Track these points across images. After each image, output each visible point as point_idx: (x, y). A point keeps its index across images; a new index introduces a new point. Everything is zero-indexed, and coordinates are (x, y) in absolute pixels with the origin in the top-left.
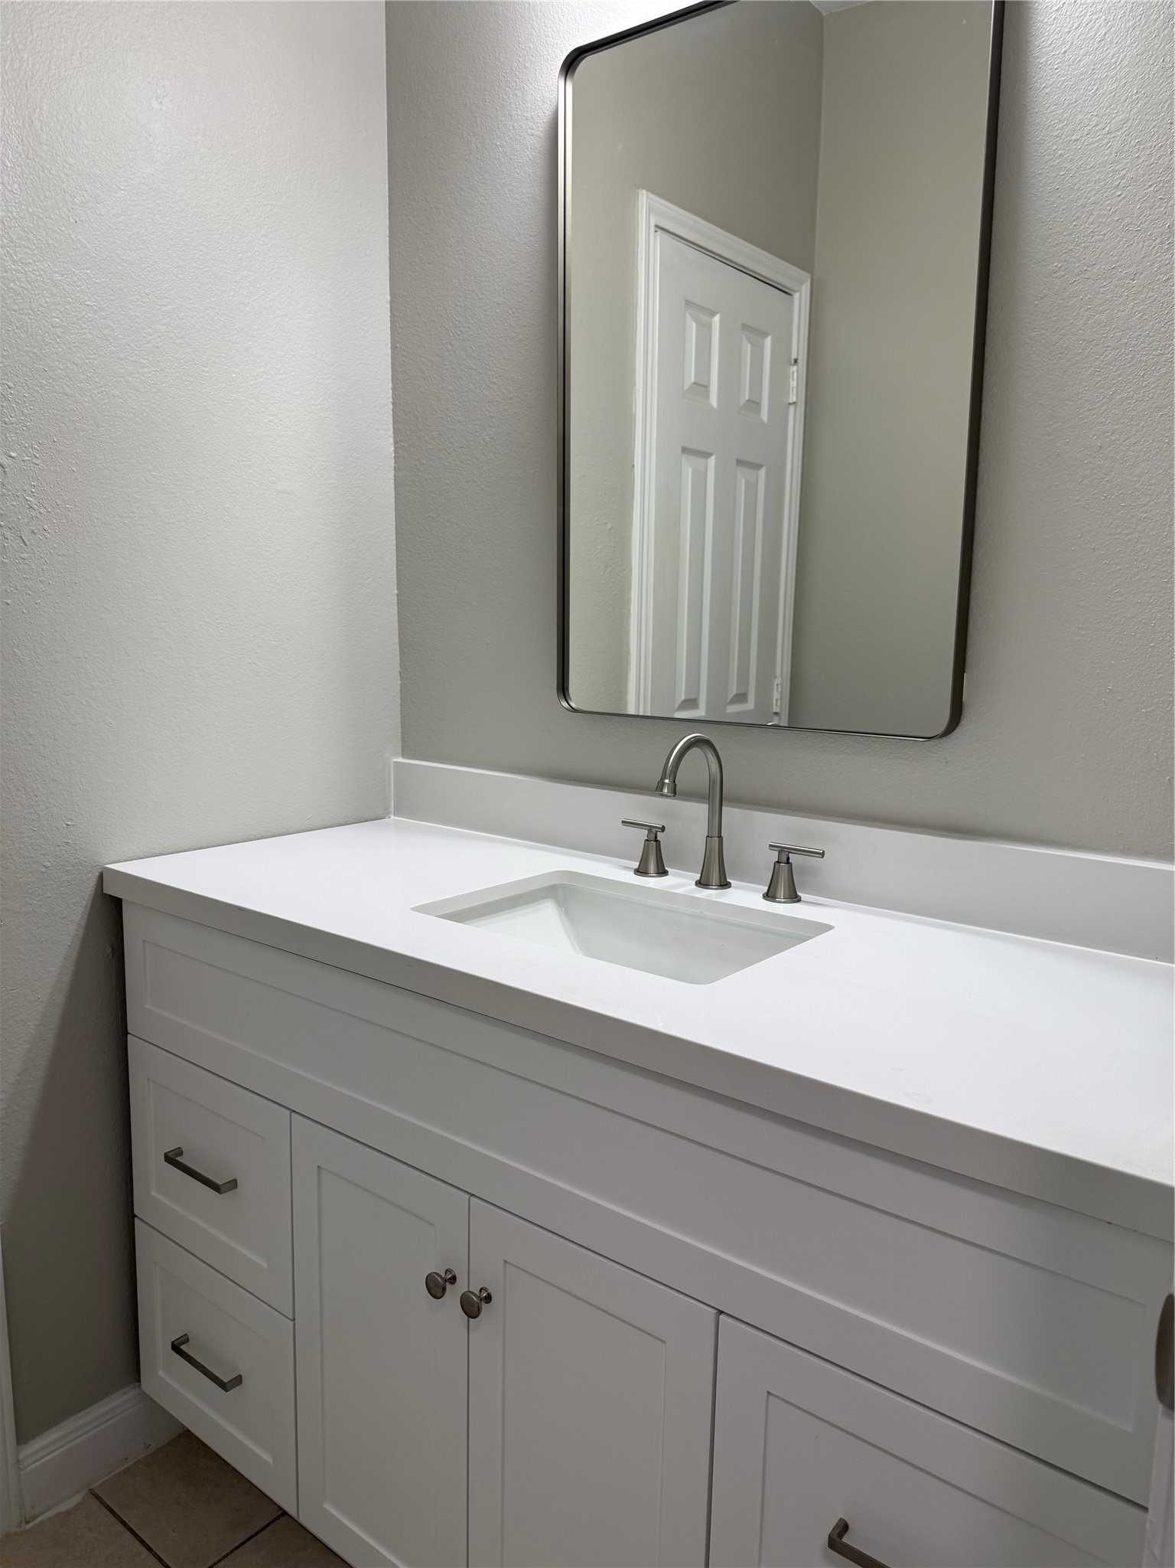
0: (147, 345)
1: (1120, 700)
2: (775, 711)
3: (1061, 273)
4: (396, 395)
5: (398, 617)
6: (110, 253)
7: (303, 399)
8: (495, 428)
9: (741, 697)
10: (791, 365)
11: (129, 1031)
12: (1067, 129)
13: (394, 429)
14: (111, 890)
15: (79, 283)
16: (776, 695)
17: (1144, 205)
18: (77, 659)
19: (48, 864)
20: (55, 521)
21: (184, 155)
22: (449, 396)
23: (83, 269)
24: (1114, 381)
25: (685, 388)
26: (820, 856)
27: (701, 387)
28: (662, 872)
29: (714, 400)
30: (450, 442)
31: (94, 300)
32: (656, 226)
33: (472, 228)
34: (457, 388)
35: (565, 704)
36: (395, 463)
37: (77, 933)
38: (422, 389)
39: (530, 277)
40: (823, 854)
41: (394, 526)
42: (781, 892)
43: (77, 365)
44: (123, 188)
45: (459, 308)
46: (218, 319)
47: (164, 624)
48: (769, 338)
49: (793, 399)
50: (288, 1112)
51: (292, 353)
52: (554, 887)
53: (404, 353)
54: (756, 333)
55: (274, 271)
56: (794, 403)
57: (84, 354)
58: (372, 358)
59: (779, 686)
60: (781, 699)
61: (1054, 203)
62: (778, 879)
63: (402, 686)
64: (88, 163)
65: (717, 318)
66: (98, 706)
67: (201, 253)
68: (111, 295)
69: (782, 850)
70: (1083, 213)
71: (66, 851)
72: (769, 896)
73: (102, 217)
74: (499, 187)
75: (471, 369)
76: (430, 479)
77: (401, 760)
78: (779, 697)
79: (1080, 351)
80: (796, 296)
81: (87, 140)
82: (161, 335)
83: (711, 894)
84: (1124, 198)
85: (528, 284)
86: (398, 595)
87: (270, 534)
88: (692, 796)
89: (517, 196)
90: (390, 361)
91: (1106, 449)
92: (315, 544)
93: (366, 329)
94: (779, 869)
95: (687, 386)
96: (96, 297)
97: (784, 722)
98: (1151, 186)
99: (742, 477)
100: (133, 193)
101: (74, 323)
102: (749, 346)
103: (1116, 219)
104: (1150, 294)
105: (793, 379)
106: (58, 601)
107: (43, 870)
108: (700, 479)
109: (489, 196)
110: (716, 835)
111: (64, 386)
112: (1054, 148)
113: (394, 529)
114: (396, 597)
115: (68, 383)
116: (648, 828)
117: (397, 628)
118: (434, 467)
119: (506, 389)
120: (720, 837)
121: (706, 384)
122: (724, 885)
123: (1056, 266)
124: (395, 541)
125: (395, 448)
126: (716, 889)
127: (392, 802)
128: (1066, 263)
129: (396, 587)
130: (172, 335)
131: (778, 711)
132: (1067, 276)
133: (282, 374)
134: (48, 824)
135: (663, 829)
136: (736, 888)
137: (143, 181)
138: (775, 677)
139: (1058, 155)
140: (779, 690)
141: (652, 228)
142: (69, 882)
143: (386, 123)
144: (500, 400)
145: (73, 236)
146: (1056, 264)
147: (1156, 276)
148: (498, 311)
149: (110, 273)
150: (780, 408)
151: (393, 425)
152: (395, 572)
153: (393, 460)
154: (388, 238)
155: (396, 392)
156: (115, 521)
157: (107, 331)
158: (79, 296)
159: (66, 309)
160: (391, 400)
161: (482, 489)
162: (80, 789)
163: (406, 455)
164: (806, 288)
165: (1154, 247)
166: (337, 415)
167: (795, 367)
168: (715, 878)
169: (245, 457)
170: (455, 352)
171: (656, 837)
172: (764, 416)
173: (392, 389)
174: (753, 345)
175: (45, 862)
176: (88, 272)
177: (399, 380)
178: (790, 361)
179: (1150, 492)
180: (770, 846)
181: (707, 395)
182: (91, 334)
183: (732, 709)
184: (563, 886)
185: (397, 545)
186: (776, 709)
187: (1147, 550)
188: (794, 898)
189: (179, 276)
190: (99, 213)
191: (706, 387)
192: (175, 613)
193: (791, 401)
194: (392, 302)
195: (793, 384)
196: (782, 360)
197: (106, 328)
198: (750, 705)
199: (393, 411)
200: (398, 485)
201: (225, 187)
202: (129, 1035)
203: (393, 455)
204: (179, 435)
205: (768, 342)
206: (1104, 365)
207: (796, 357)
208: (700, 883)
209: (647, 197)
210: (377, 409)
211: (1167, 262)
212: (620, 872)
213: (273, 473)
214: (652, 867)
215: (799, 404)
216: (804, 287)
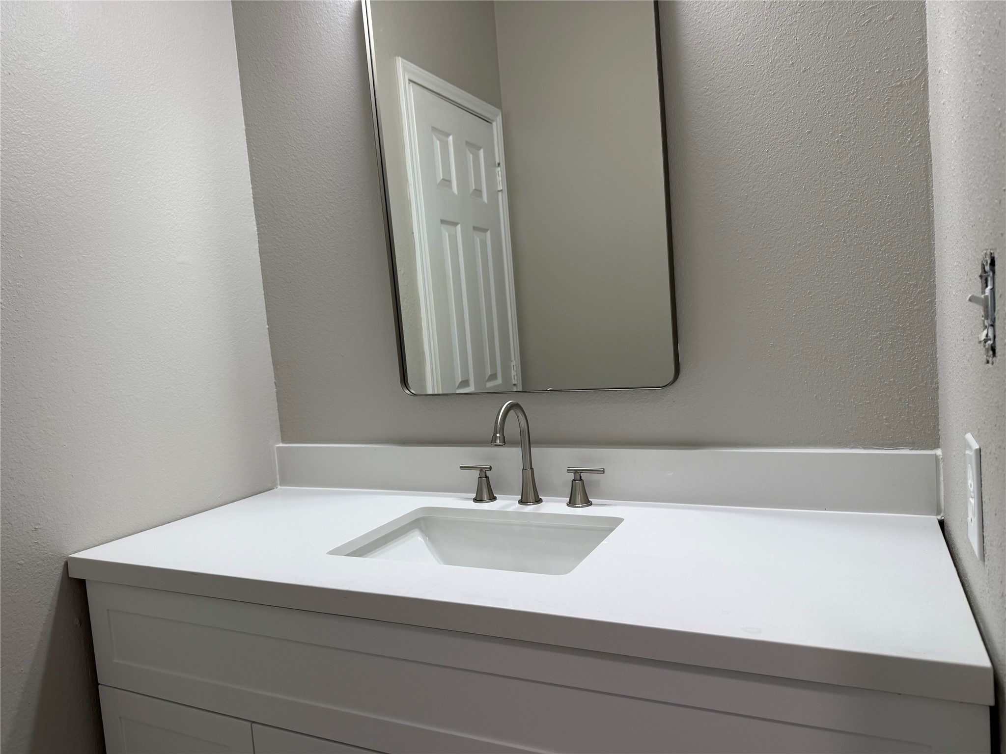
0: (72, 163)
1: (779, 351)
2: (514, 383)
3: (709, 93)
4: (255, 192)
5: (270, 344)
6: (38, 96)
7: (190, 197)
8: (334, 209)
9: (493, 377)
10: (496, 167)
11: (99, 683)
12: (702, 7)
13: (256, 215)
14: (75, 574)
15: (15, 118)
16: (513, 373)
17: (754, 50)
18: (34, 399)
19: (22, 562)
20: (8, 296)
21: (89, 27)
22: (296, 190)
23: (18, 108)
24: (750, 156)
25: (438, 183)
26: (603, 472)
27: (447, 182)
28: (493, 498)
29: (455, 189)
30: (300, 222)
31: (28, 130)
32: (409, 80)
33: (304, 78)
34: (302, 185)
35: (407, 392)
36: (258, 238)
37: (50, 612)
38: (275, 187)
39: (349, 109)
40: (603, 471)
41: (262, 281)
42: (579, 499)
43: (18, 179)
44: (44, 50)
45: (298, 131)
46: (124, 143)
47: (100, 366)
48: (482, 150)
49: (500, 188)
50: (249, 724)
51: (180, 166)
52: (417, 520)
53: (259, 163)
54: (474, 147)
55: (162, 109)
56: (502, 190)
57: (23, 170)
58: (236, 167)
59: (515, 367)
60: (517, 375)
61: (699, 50)
62: (576, 490)
63: (277, 392)
64: (16, 31)
65: (451, 138)
66: (53, 434)
67: (107, 96)
68: (41, 127)
69: (576, 472)
70: (718, 56)
71: (36, 549)
72: (571, 503)
73: (30, 71)
74: (321, 51)
75: (312, 171)
76: (287, 247)
77: (281, 445)
78: (515, 374)
79: (727, 139)
80: (494, 123)
81: (13, 14)
82: (82, 155)
83: (530, 508)
84: (742, 46)
85: (349, 113)
86: (268, 329)
87: (174, 294)
88: (513, 444)
89: (335, 56)
90: (249, 169)
91: (750, 197)
92: (207, 298)
93: (230, 148)
94: (576, 484)
95: (439, 180)
96: (29, 128)
97: (520, 388)
98: (757, 39)
99: (477, 238)
100: (53, 54)
101: (14, 148)
102: (471, 155)
103: (739, 59)
104: (765, 103)
105: (499, 175)
106: (15, 356)
107: (19, 567)
108: (453, 238)
109: (314, 56)
110: (528, 468)
111: (9, 194)
112: (695, 18)
113: (262, 283)
114: (267, 330)
115: (12, 192)
116: (480, 469)
117: (270, 351)
118: (289, 239)
119: (339, 183)
120: (532, 468)
121: (448, 179)
122: (538, 501)
123: (705, 88)
124: (263, 292)
125: (257, 227)
126: (533, 504)
127: (278, 476)
128: (711, 87)
129: (266, 323)
130: (90, 155)
131: (516, 383)
132: (713, 94)
133: (174, 180)
134: (20, 530)
135: (490, 468)
136: (547, 501)
137: (59, 46)
138: (511, 361)
139: (697, 22)
140: (515, 369)
141: (407, 81)
142: (40, 573)
143: (231, 10)
144: (336, 191)
145: (8, 84)
146: (705, 87)
147: (767, 92)
148: (328, 132)
149: (39, 111)
150: (493, 194)
151: (255, 213)
152: (266, 313)
153: (257, 236)
154: (240, 87)
155: (256, 190)
156: (57, 292)
157: (40, 153)
158: (16, 128)
159: (6, 137)
160: (252, 195)
161: (328, 251)
162: (44, 499)
163: (267, 232)
164: (499, 119)
165: (764, 75)
166: (216, 207)
167: (499, 168)
168: (532, 497)
169: (152, 240)
170: (298, 161)
171: (486, 475)
172: (485, 198)
173: (252, 188)
174: (473, 155)
175: (19, 561)
176: (22, 110)
177: (257, 182)
178: (495, 164)
179: (782, 221)
180: (568, 470)
181: (450, 187)
182: (28, 155)
183: (490, 384)
184: (423, 518)
185: (265, 294)
186: (514, 382)
187: (784, 256)
188: (588, 503)
189: (92, 113)
190: (27, 68)
191: (449, 181)
192: (108, 357)
193: (499, 189)
194: (246, 130)
195: (499, 178)
196: (492, 165)
197: (39, 151)
198: (499, 381)
199: (254, 203)
200: (263, 253)
201: (121, 51)
202: (99, 686)
203: (257, 233)
204: (101, 227)
205: (482, 152)
206: (743, 146)
207: (498, 162)
208: (521, 502)
209: (402, 61)
210: (243, 202)
211: (773, 83)
212: (464, 503)
213: (173, 250)
214: (485, 495)
215: (504, 191)
216: (498, 118)
